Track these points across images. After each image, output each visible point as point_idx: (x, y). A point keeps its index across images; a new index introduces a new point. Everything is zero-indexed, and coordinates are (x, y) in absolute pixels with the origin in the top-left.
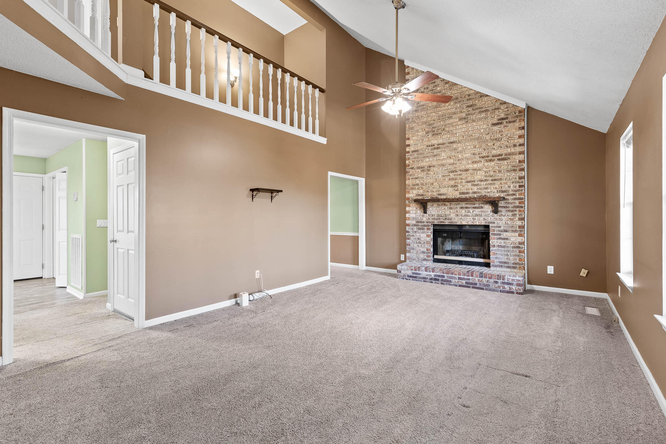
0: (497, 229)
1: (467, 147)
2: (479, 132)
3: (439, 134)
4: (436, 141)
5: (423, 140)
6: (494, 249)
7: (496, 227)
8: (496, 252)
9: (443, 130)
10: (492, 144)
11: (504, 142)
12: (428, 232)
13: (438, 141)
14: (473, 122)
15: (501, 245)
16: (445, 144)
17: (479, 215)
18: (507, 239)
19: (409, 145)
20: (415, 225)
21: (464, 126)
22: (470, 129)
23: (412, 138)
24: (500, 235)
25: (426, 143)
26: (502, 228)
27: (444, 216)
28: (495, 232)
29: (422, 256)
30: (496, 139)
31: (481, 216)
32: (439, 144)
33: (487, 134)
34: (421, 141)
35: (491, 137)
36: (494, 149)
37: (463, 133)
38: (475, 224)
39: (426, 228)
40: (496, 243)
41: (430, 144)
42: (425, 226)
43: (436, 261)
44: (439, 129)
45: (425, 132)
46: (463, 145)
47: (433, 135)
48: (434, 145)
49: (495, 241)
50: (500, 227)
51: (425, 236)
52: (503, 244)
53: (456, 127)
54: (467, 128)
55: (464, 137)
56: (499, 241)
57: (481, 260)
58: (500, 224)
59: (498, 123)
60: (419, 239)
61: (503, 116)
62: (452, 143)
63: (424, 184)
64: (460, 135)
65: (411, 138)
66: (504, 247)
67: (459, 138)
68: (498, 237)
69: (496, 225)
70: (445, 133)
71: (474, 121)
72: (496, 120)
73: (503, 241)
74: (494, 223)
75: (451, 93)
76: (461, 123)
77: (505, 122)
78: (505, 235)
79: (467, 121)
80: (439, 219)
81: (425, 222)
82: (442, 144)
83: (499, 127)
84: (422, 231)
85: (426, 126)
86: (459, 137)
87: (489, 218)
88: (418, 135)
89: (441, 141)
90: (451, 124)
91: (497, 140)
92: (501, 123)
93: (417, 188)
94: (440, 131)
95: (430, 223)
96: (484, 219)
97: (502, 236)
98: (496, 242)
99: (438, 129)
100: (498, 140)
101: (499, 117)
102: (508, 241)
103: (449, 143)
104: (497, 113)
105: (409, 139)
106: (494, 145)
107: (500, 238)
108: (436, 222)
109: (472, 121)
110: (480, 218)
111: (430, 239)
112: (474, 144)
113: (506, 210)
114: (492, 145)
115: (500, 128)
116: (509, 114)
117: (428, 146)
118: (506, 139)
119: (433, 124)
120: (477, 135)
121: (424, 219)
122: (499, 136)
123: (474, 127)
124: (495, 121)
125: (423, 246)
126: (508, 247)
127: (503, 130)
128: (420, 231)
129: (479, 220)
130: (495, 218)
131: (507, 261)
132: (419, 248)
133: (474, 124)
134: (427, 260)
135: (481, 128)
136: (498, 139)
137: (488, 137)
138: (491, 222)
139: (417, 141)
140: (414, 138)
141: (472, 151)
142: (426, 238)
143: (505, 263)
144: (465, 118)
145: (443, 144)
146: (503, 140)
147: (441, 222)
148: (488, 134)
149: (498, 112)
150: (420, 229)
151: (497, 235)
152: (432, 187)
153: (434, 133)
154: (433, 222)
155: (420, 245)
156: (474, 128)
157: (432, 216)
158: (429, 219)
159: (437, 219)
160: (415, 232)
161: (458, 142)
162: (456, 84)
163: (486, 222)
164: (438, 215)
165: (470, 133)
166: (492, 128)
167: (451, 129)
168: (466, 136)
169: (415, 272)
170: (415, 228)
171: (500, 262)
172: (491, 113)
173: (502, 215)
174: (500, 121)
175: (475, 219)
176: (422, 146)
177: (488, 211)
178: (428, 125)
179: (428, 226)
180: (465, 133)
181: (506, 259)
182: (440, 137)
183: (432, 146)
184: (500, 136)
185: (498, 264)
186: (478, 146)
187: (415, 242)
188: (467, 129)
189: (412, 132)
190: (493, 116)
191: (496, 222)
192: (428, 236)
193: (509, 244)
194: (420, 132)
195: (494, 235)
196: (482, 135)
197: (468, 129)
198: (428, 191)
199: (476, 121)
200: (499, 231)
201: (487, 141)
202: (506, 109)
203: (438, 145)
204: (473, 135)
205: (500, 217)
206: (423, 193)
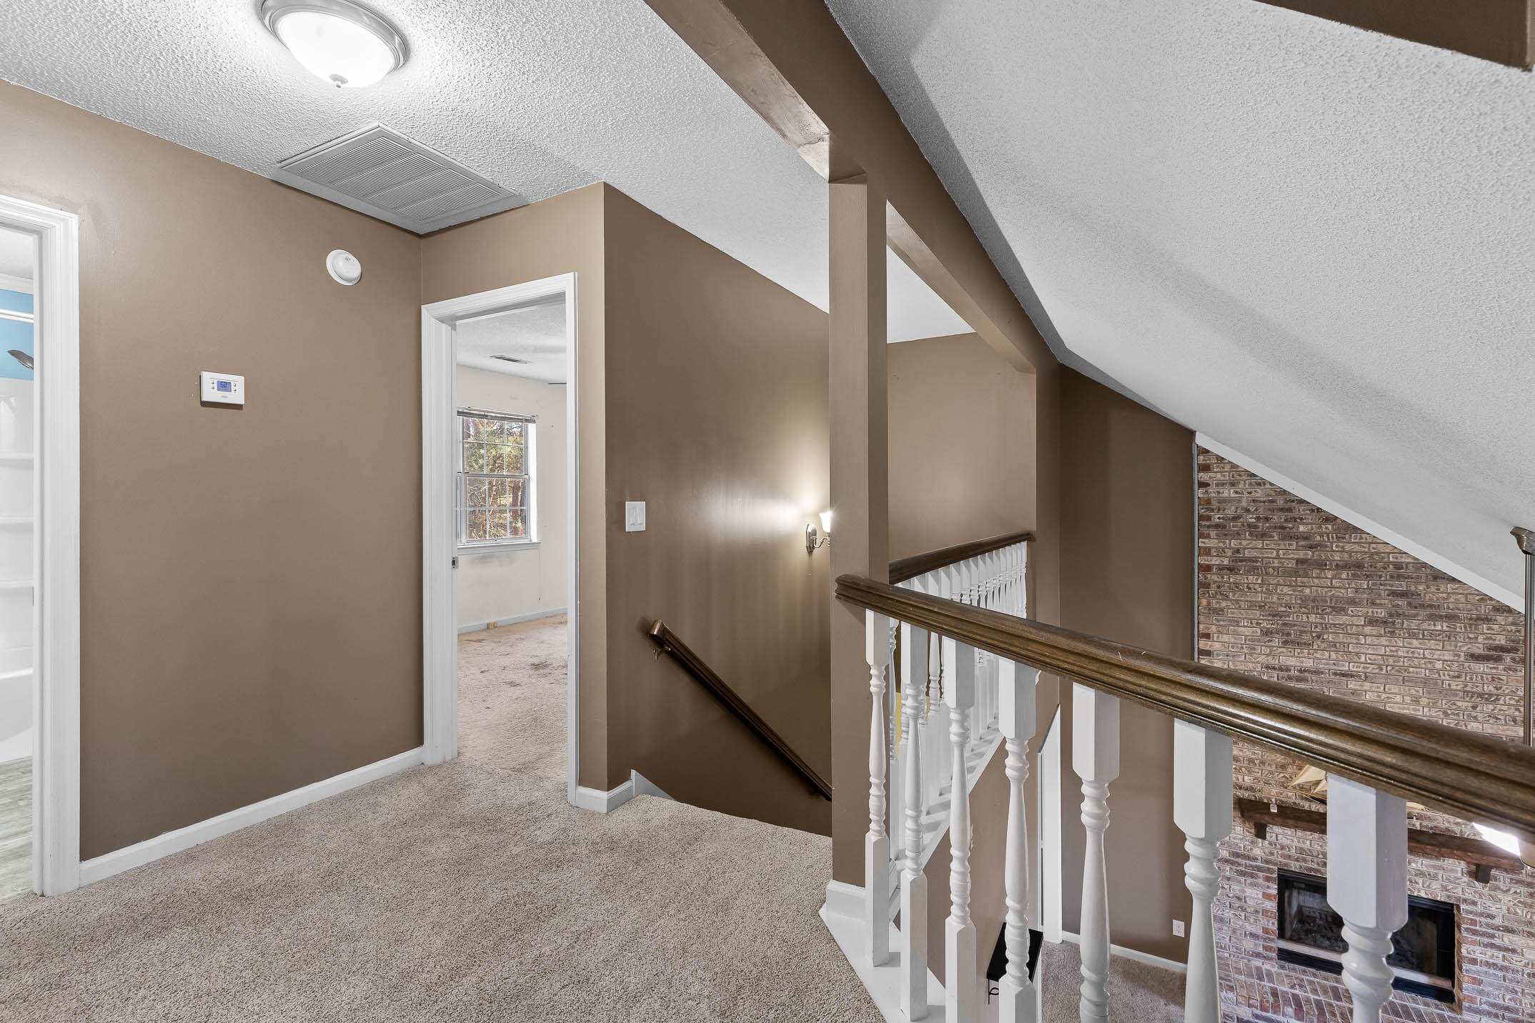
0: (1482, 919)
1: (1390, 696)
2: (1429, 666)
3: (1305, 644)
4: (1294, 659)
5: (1254, 649)
6: (1473, 969)
7: (1481, 915)
8: (1479, 977)
9: (1318, 637)
10: (1470, 704)
11: (1505, 708)
12: (1268, 887)
13: (1302, 662)
14: (1409, 636)
15: (1495, 962)
16: (1322, 673)
17: (1429, 875)
18: (1514, 951)
19: (1208, 653)
20: (1227, 861)
21: (1383, 641)
22: (1400, 653)
23: (1218, 637)
24: (1493, 936)
25: (1262, 659)
26: (1498, 921)
27: (1320, 856)
28: (1477, 928)
29: (1249, 944)
30: (1480, 695)
31: (1435, 877)
32: (1305, 671)
33: (1455, 677)
34: (1245, 650)
35: (1466, 686)
36: (1475, 718)
37: (1380, 657)
38: (1415, 894)
39: (1261, 874)
40: (1480, 955)
41: (1271, 661)
42: (1259, 869)
43: (1285, 956)
44: (1305, 632)
45: (1259, 630)
46: (1378, 688)
47: (1286, 643)
48: (1288, 670)
49: (1479, 949)
50: (1492, 917)
51: (1260, 897)
52: (1500, 962)
53: (1358, 639)
54: (1393, 649)
55: (1382, 669)
56: (1490, 952)
57: (1422, 978)
58: (1493, 910)
59: (1487, 656)
60: (1239, 899)
61: (1501, 640)
62: (1344, 675)
63: (1257, 762)
64: (1369, 661)
65: (1216, 635)
66: (1502, 968)
67: (1367, 668)
68: (1486, 940)
69: (1479, 909)
70: (1323, 646)
71: (1412, 635)
72: (1481, 646)
73: (1501, 954)
74: (1474, 903)
75: (1343, 547)
76: (1374, 632)
77: (1508, 660)
78: (1506, 939)
79: (1394, 632)
80: (1305, 860)
81: (1260, 858)
82: (1315, 672)
83: (1491, 668)
84: (1249, 880)
85: (1263, 616)
86: (1365, 665)
87: (1460, 890)
88: (1236, 633)
89: (1309, 664)
90: (1343, 626)
91: (1486, 698)
92: (1498, 659)
93: (1235, 769)
94: (1306, 638)
95: (1275, 864)
96: (1444, 888)
97: (1497, 942)
98: (1481, 953)
99: (1301, 632)
100: (1487, 699)
101: (1491, 642)
102: (1515, 957)
103: (1335, 674)
104: (1485, 631)
105: (1207, 636)
106: (1474, 707)
107: (1492, 946)
108: (1294, 866)
109: (1407, 635)
110: (1430, 884)
111: (1272, 906)
112: (1413, 692)
113: (1511, 879)
114: (1470, 709)
115: (1494, 671)
116: (1520, 640)
117: (1267, 667)
119: (1285, 616)
120: (1423, 673)
121: (1257, 852)
122: (1489, 688)
123: (1413, 650)
124: (1479, 650)
125: (1252, 920)
126: (1518, 971)
127: (1504, 678)
128: (1242, 879)
129: (1428, 887)
130: (1476, 892)
131: (1512, 1004)
132: (1241, 923)
133: (1415, 643)
134: (1264, 957)
135: (1435, 657)
136: (1486, 696)
137: (1456, 685)
138: (1465, 901)
139: (1233, 647)
140: (1225, 638)
141: (1408, 709)
142: (1260, 902)
143: (1507, 1009)
144: (1385, 622)
145: (1318, 672)
146: (1501, 702)
147: (1311, 869)
148: (1459, 677)
149: (1488, 629)
150: (1242, 874)
151: (1483, 934)
152: (1282, 775)
153: (1289, 638)
154: (1286, 865)
155: (1243, 914)
156: (1413, 652)
157: (1283, 848)
158: (1272, 854)
159: (1297, 860)
160: (1229, 879)
161: (1363, 677)
162: (1356, 530)
163: (1449, 897)
164: (1301, 851)
165: (1401, 664)
166: (1469, 666)
167: (1341, 638)
168: (1389, 668)
169: (1264, 1014)
170: (1228, 869)
171: (1494, 1005)
172: (1465, 627)
173: (1500, 889)
174: (1493, 653)
175: (1416, 883)
176: (1250, 664)
177: (1457, 871)
178: (1270, 615)
179: (1269, 870)
180: (1387, 659)
181: (1510, 999)
182: (1309, 654)
183: (1281, 669)
184: (1491, 688)
185: (1485, 1007)
186: (1426, 700)
187: (1228, 904)
188: (1391, 651)
189: (1218, 621)
190: (1471, 636)
191: (1479, 903)
192: (1267, 896)
193: (1520, 964)
194: (1245, 627)
195: (1474, 934)
196: (1440, 676)
197: (1397, 651)
198: (1270, 784)
199: (1421, 636)
200: (1488, 925)
201: (1456, 695)
202: (1514, 628)
203: (1300, 671)
204: (1411, 670)
205: (1492, 893)
206: (1253, 785)
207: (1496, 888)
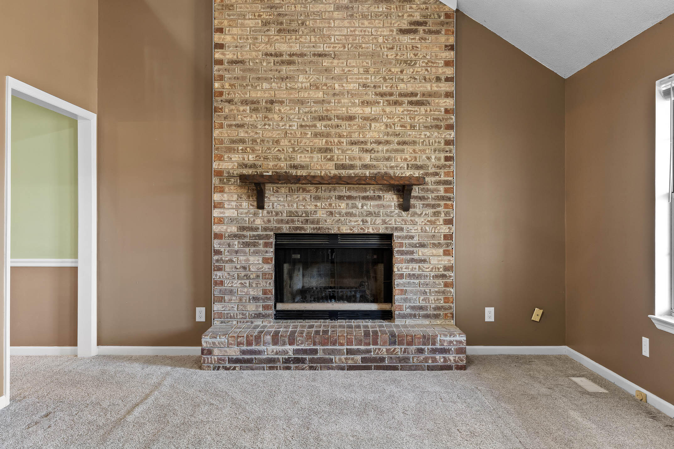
0: (407, 241)
1: (351, 69)
2: (375, 41)
3: (293, 30)
4: (285, 45)
5: (257, 39)
6: (402, 282)
7: (406, 237)
8: (405, 288)
9: (303, 24)
10: (399, 70)
11: (419, 70)
12: (267, 252)
13: (291, 47)
14: (363, 17)
15: (414, 273)
16: (305, 55)
17: (375, 213)
18: (424, 261)
19: (221, 46)
20: (235, 236)
21: (346, 23)
22: (357, 33)
23: (229, 31)
24: (412, 253)
25: (262, 47)
26: (416, 240)
27: (304, 215)
28: (404, 249)
29: (252, 308)
30: (405, 62)
31: (377, 215)
32: (293, 55)
33: (390, 49)
34: (250, 41)
35: (397, 55)
36: (402, 80)
37: (344, 37)
38: (366, 232)
39: (261, 242)
40: (405, 270)
41: (271, 50)
42: (260, 237)
43: (281, 315)
44: (293, 21)
45: (260, 21)
46: (343, 63)
47: (280, 31)
48: (281, 55)
49: (404, 265)
50: (412, 237)
51: (261, 262)
52: (417, 272)
53: (329, 23)
54: (352, 29)
55: (344, 47)
56: (411, 266)
57: (373, 307)
58: (413, 232)
59: (409, 29)
60: (244, 268)
61: (417, 17)
62: (320, 55)
63: (258, 141)
64: (336, 41)
65: (227, 29)
66: (418, 277)
67: (336, 47)
68: (409, 257)
69: (404, 233)
70: (306, 31)
71: (364, 17)
72: (406, 22)
73: (416, 266)
74: (402, 229)
76: (340, 16)
77: (421, 31)
78: (420, 253)
79: (352, 15)
80: (293, 221)
81: (260, 228)
82: (300, 55)
83: (412, 39)
84: (252, 249)
85: (264, 8)
86: (334, 45)
87: (393, 221)
88: (243, 25)
89: (296, 48)
90: (319, 14)
91: (409, 63)
92: (415, 32)
93: (242, 150)
94: (294, 25)
95: (271, 230)
96: (384, 222)
97: (416, 256)
98: (406, 268)
99: (290, 21)
100: (409, 65)
101: (412, 18)
102: (426, 265)
103: (314, 55)
104: (408, 10)
105: (221, 30)
106: (402, 72)
107: (412, 261)
108: (285, 229)
109: (361, 17)
110: (375, 220)
111: (269, 268)
112: (365, 64)
113: (423, 204)
114: (399, 73)
115: (413, 41)
116: (428, 15)
117: (266, 55)
118: (424, 65)
119: (279, 8)
120: (371, 47)
121: (258, 222)
122: (411, 55)
123: (364, 29)
124: (405, 26)
125: (254, 285)
126: (427, 276)
127: (419, 46)
128: (247, 250)
129: (374, 224)
130: (403, 220)
131: (423, 304)
132: (246, 290)
133: (366, 23)
134: (263, 316)
135: (379, 33)
136: (409, 62)
137: (391, 55)
138: (396, 228)
139: (240, 39)
140: (235, 31)
141: (362, 78)
142: (260, 266)
143: (421, 308)
144: (347, 8)
145: (302, 55)
146: (418, 65)
147: (297, 228)
148: (392, 48)
149: (410, 9)
150: (247, 245)
151: (407, 253)
152: (277, 149)
153: (282, 27)
154: (279, 228)
155: (247, 282)
156: (365, 31)
157: (277, 214)
158: (269, 221)
159: (287, 223)
160: (237, 252)
161: (333, 56)
163: (387, 228)
164: (290, 214)
165: (357, 41)
166: (399, 38)
167: (319, 24)
168: (350, 46)
169: (249, 348)
170: (236, 243)
171: (413, 308)
172: (397, 8)
173: (417, 214)
174: (413, 27)
175: (367, 222)
176: (254, 53)
177: (391, 206)
178: (268, 7)
179: (268, 237)
180: (348, 39)
181: (423, 300)
182: (296, 39)
183: (276, 55)
184: (412, 55)
185: (409, 311)
186: (373, 70)
187: (236, 275)
188: (351, 31)
189: (229, 15)
190: (400, 14)
191: (405, 228)
192: (265, 261)
193: (427, 270)
194: (249, 19)
195: (402, 254)
196: (381, 48)
197: (354, 31)
198: (268, 159)
199: (370, 17)
200: (410, 244)
201: (390, 63)
202: (424, 6)
203: (290, 55)
204: (364, 46)
205: (412, 218)
206: (256, 163)
207: (415, 214)
